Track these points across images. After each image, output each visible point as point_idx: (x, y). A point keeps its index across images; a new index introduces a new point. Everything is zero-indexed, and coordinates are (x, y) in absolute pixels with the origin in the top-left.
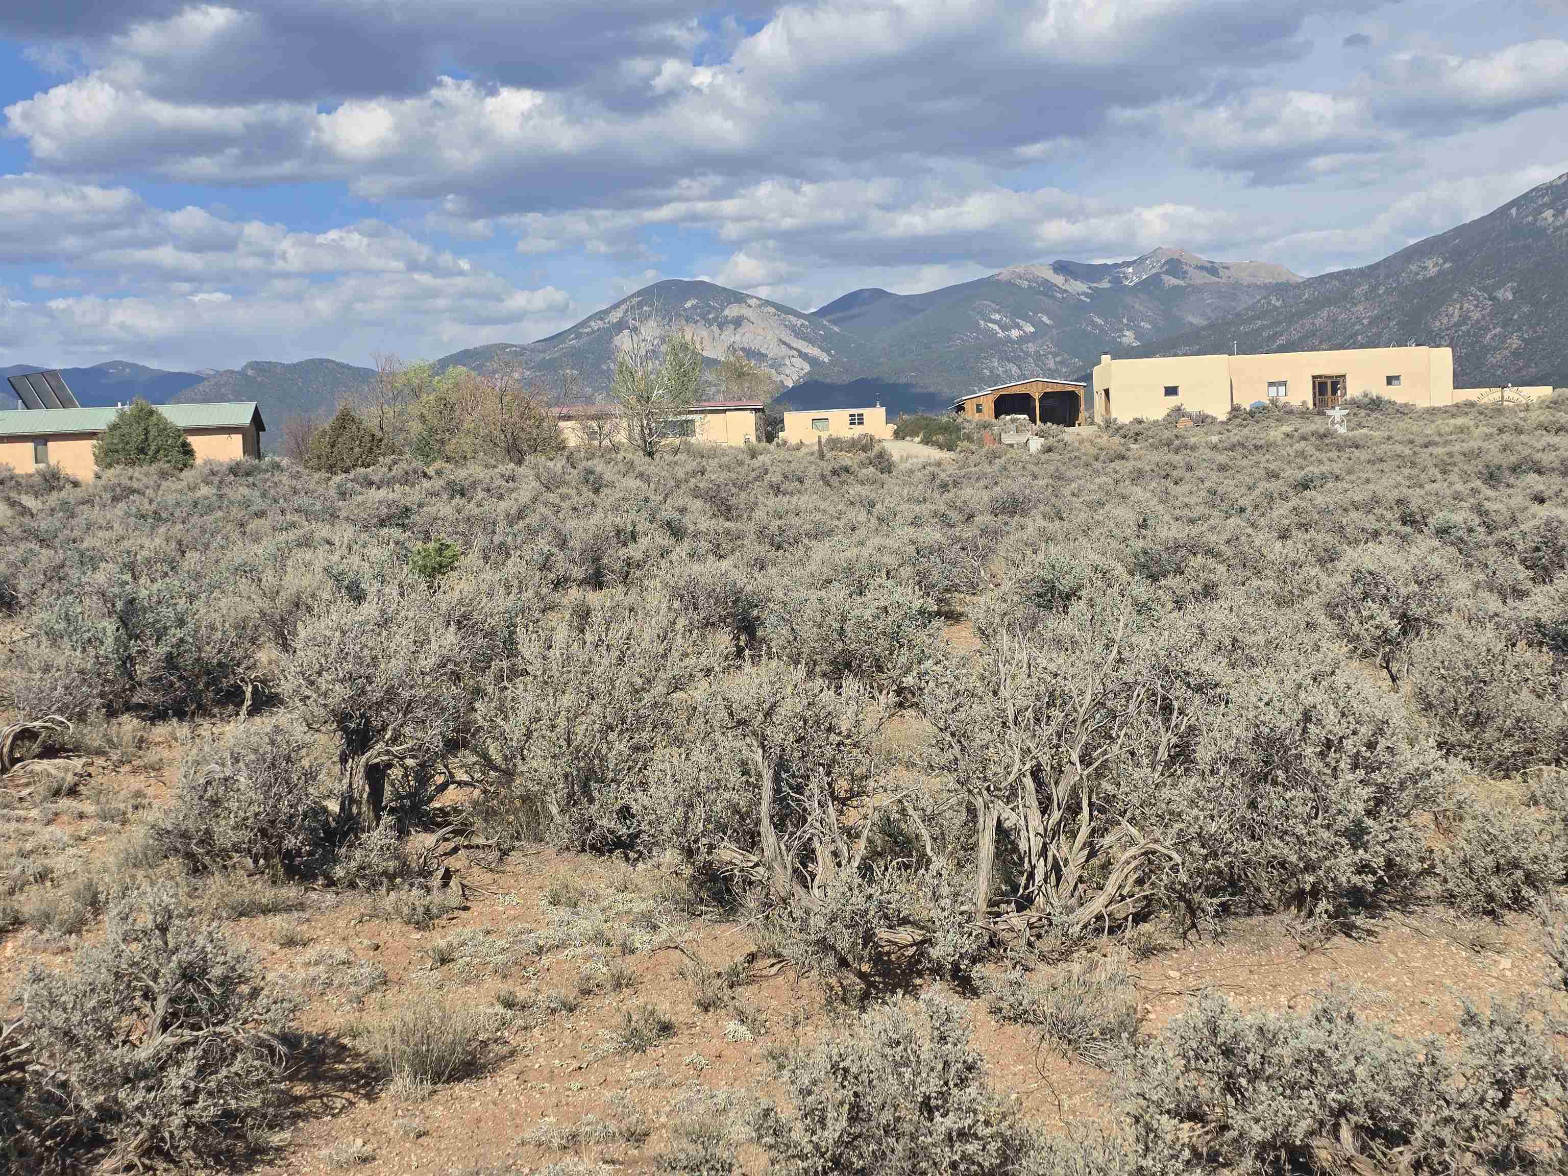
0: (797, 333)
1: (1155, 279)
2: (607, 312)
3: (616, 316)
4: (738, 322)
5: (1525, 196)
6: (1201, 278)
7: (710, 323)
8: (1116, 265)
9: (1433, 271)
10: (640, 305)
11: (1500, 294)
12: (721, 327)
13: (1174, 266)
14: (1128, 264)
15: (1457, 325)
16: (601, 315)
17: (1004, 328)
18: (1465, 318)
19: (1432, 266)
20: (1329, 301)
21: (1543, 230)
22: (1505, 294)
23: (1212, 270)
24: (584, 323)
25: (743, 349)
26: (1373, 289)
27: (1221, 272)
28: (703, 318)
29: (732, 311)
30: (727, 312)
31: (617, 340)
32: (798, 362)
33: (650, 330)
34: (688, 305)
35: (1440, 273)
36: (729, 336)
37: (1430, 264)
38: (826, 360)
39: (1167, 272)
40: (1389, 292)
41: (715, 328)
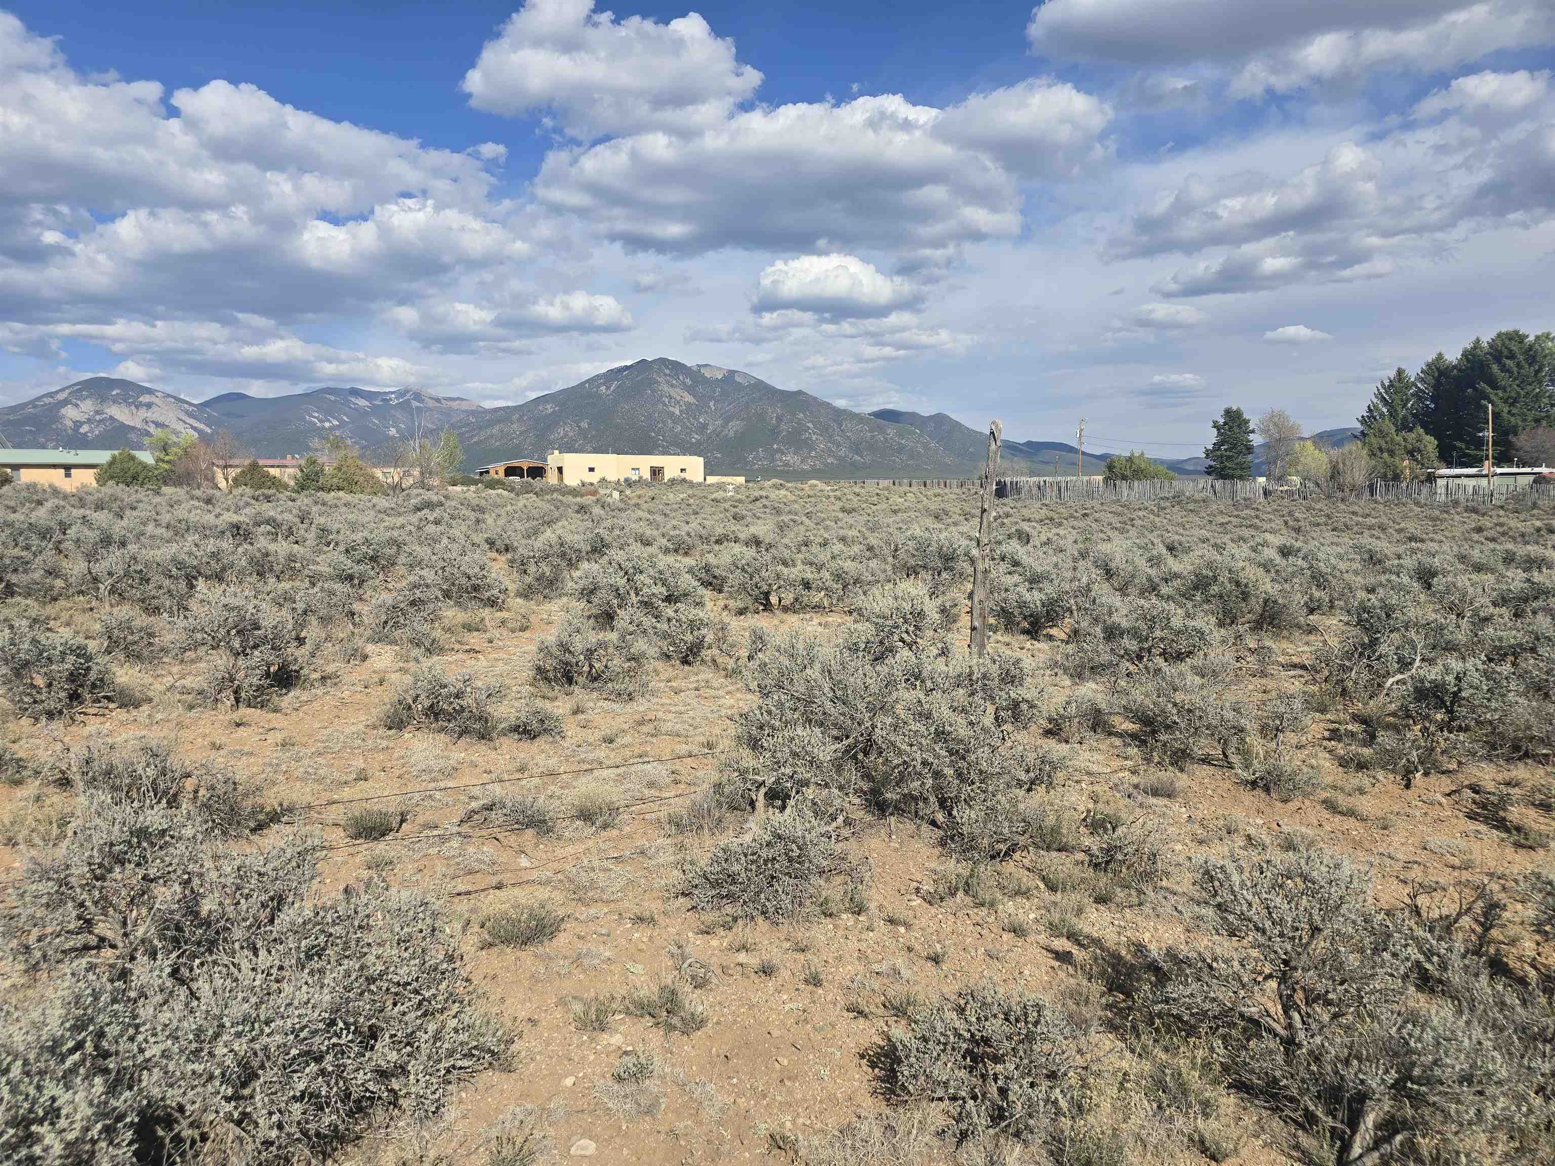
0: (190, 415)
1: (408, 402)
2: (57, 392)
3: (62, 396)
4: (149, 406)
5: (592, 379)
6: (431, 404)
7: (130, 405)
8: (385, 393)
9: (550, 411)
10: (79, 390)
11: (582, 425)
12: (137, 407)
13: (418, 396)
14: (392, 393)
15: (562, 438)
16: (51, 395)
17: (321, 421)
18: (566, 435)
19: (550, 408)
20: (499, 421)
21: (600, 396)
22: (584, 425)
23: (438, 400)
24: (39, 399)
25: (153, 422)
26: (521, 417)
27: (443, 402)
28: (125, 401)
29: (145, 399)
30: (141, 399)
31: (63, 411)
32: (191, 432)
33: (88, 406)
34: (114, 393)
35: (554, 412)
36: (143, 413)
37: (548, 407)
38: (209, 431)
39: (414, 399)
40: (530, 418)
41: (133, 408)
